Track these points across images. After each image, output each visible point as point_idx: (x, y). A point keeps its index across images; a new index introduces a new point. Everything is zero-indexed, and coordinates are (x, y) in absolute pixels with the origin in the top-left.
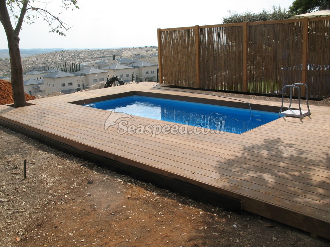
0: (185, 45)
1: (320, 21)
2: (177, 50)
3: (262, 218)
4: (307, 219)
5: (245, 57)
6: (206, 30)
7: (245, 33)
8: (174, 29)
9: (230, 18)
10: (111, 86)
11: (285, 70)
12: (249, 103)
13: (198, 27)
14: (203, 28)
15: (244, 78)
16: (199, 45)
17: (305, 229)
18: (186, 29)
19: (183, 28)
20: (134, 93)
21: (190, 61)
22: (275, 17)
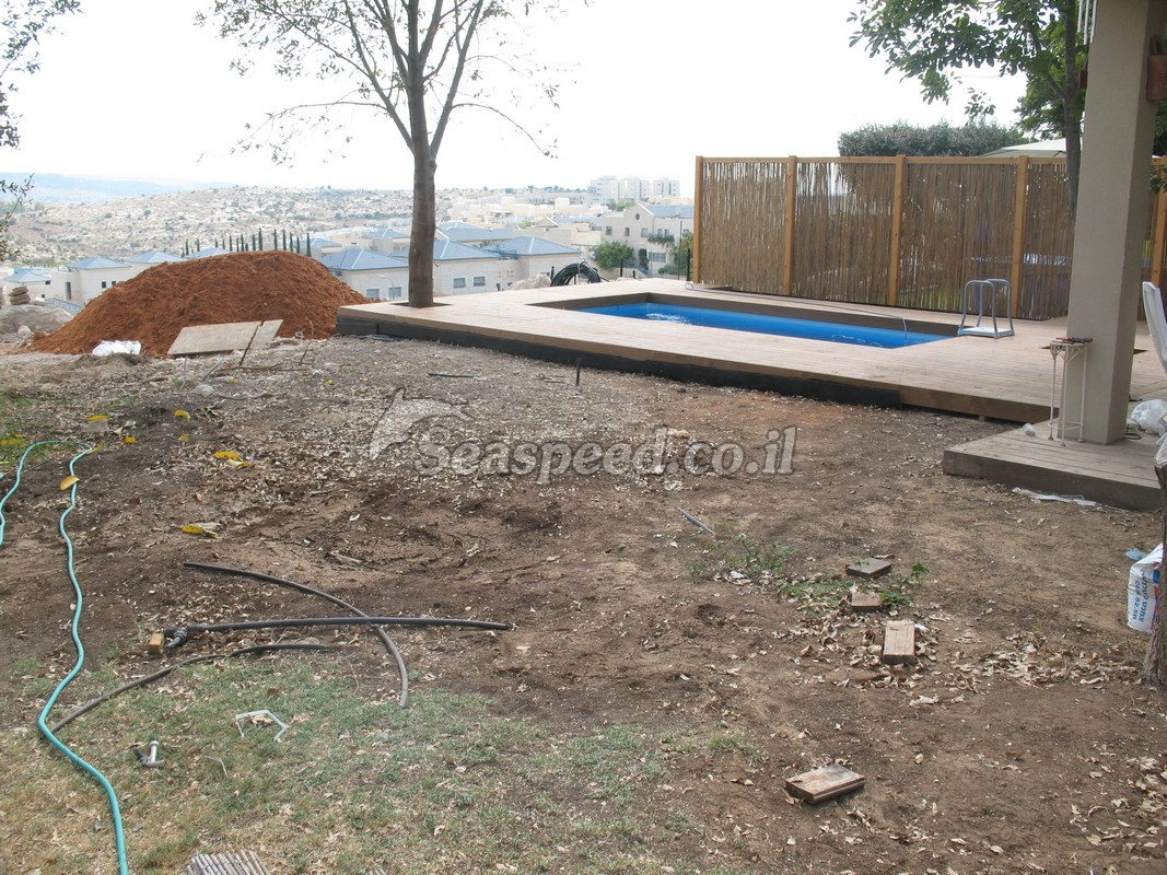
0: (761, 197)
1: (1049, 165)
2: (742, 206)
3: (927, 410)
4: (975, 400)
5: (896, 230)
6: (812, 166)
7: (898, 180)
8: (738, 160)
9: (856, 133)
10: (567, 284)
11: (978, 263)
12: (905, 318)
13: (795, 160)
14: (806, 163)
15: (893, 276)
16: (794, 200)
17: (972, 412)
18: (765, 162)
19: (758, 159)
20: (649, 298)
21: (770, 234)
22: (970, 136)
